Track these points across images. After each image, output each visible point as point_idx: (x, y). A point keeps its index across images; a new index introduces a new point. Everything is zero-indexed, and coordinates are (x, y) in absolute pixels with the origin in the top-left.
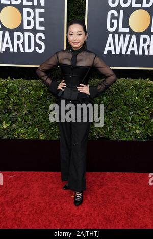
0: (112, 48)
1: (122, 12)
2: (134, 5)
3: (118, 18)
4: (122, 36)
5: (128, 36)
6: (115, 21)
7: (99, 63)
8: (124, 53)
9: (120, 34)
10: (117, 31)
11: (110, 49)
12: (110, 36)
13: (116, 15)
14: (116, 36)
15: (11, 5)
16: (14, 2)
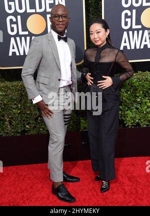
0: (127, 44)
1: (134, 11)
2: (145, 4)
3: (131, 17)
4: (136, 32)
5: (141, 32)
6: (129, 20)
8: (138, 47)
9: (133, 30)
11: (125, 45)
12: (125, 33)
13: (129, 14)
14: (131, 33)
15: (36, 13)
16: (38, 10)
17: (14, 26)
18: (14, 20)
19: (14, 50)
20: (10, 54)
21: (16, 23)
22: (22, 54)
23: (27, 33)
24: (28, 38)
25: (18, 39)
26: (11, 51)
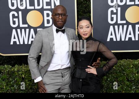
0: (113, 37)
1: (119, 9)
2: (129, 3)
4: (121, 27)
5: (125, 26)
6: (114, 16)
7: (103, 48)
8: (123, 40)
9: (119, 25)
10: (116, 23)
11: (111, 37)
12: (111, 27)
13: (115, 11)
14: (116, 27)
15: (35, 9)
16: (37, 7)
17: (16, 20)
18: (16, 15)
19: (15, 40)
20: (12, 43)
21: (18, 17)
22: (22, 43)
23: (26, 26)
24: (27, 30)
25: (19, 30)
26: (13, 40)
